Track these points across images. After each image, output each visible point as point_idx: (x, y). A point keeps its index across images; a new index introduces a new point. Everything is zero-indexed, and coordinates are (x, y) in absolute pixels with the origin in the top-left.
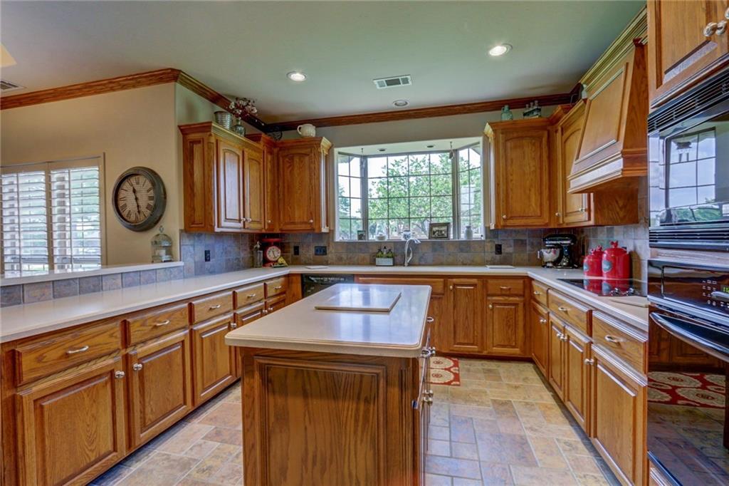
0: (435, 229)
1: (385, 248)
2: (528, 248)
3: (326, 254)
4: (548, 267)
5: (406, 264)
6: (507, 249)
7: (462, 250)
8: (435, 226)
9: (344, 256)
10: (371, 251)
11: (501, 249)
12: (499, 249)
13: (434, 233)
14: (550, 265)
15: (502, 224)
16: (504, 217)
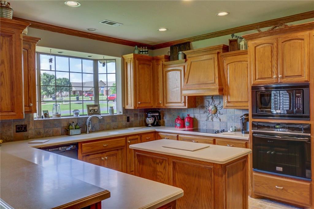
0: (91, 108)
1: (73, 123)
2: (139, 117)
3: (26, 131)
4: (149, 126)
5: (88, 132)
6: (132, 119)
7: (113, 121)
8: (91, 107)
9: (42, 131)
10: (62, 126)
11: (129, 119)
12: (128, 119)
13: (90, 111)
14: (150, 125)
15: (138, 106)
16: (139, 103)
